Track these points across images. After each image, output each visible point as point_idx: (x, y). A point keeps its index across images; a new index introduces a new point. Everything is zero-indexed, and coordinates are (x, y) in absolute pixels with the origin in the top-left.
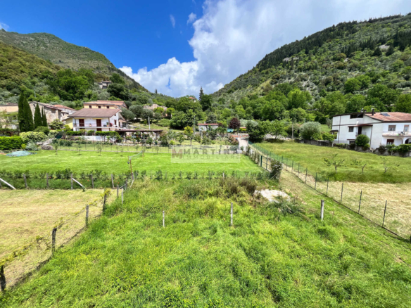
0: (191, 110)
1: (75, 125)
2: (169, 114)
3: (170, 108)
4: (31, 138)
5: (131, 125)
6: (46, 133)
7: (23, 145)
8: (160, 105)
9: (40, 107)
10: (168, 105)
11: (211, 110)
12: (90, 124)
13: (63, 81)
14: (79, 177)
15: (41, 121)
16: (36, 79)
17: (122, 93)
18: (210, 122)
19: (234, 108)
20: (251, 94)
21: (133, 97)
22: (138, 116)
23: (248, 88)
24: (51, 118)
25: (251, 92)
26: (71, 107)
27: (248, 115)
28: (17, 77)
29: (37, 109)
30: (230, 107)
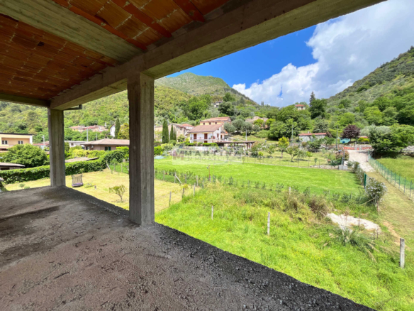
0: (291, 120)
1: (191, 138)
2: (269, 125)
3: (271, 120)
4: (166, 148)
5: (232, 138)
6: (174, 144)
7: (161, 152)
8: (261, 117)
9: (174, 126)
10: (269, 116)
11: (323, 116)
12: (201, 137)
13: (191, 106)
14: (180, 175)
15: (173, 136)
16: (177, 107)
17: (229, 110)
18: (318, 132)
19: (362, 110)
20: (401, 88)
21: (238, 112)
22: (239, 129)
23: (395, 80)
24: (179, 133)
25: (401, 85)
26: (193, 125)
27: (387, 119)
28: (168, 108)
29: (172, 129)
30: (355, 111)
